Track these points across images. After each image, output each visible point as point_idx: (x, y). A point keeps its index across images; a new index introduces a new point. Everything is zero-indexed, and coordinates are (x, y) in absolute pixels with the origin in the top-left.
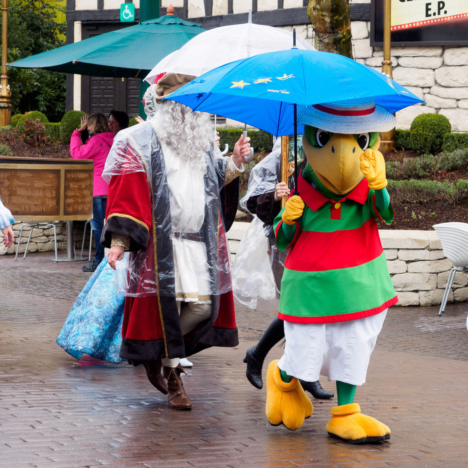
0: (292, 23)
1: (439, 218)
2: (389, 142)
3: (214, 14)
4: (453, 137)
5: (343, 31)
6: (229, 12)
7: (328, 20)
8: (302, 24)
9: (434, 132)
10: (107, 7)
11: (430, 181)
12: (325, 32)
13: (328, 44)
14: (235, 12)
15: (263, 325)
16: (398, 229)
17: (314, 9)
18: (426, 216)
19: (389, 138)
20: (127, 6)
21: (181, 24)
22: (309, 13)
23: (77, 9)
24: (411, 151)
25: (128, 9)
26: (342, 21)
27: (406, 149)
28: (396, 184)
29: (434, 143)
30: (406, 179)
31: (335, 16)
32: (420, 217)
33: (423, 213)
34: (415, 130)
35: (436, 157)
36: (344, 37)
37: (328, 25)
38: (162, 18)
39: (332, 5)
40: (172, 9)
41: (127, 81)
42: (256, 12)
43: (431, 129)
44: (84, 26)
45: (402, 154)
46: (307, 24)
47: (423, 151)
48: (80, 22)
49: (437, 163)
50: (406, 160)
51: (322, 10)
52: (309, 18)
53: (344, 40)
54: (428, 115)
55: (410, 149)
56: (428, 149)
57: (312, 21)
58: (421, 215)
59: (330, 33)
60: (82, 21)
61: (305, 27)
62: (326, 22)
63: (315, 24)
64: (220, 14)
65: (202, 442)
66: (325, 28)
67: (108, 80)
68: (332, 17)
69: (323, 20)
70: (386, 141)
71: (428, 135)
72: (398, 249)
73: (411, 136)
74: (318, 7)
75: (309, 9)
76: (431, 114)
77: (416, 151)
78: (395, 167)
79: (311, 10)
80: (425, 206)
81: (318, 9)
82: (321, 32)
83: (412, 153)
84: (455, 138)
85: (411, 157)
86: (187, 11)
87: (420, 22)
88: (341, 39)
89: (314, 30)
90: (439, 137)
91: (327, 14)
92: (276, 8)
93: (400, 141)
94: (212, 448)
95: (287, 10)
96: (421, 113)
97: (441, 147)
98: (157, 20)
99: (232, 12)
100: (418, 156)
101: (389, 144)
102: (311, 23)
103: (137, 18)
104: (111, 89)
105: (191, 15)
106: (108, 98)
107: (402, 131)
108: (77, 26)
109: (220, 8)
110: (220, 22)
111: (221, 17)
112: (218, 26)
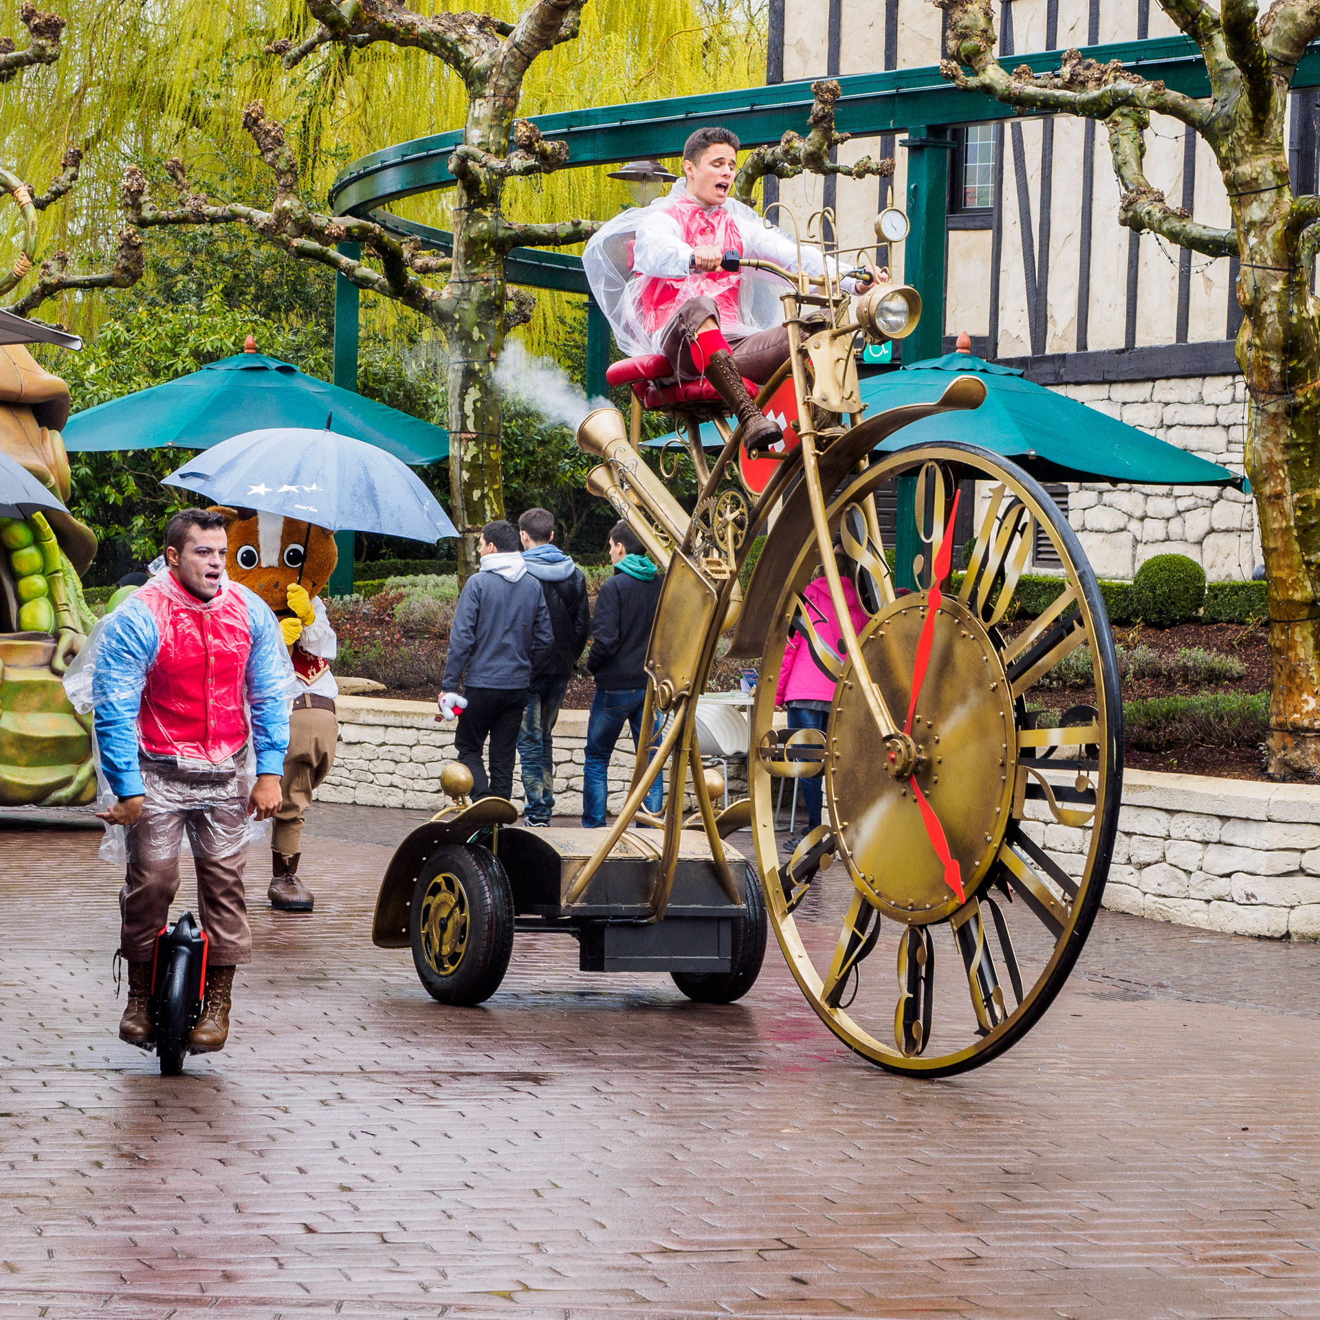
0: (1204, 372)
5: (1305, 390)
6: (1078, 349)
7: (1275, 367)
8: (1225, 374)
12: (1271, 391)
13: (1275, 414)
14: (1091, 348)
15: (1133, 970)
17: (1250, 345)
21: (984, 371)
22: (1238, 354)
26: (1304, 370)
31: (1291, 360)
36: (1308, 402)
37: (1275, 378)
38: (945, 358)
39: (1285, 339)
40: (967, 341)
42: (1133, 348)
46: (1234, 374)
51: (1265, 348)
52: (1239, 362)
53: (1308, 407)
57: (1244, 368)
59: (1280, 394)
61: (1229, 379)
62: (1272, 372)
63: (1250, 375)
64: (1061, 352)
65: (1007, 1200)
66: (1270, 384)
68: (1284, 363)
69: (1267, 367)
74: (1257, 341)
75: (1238, 345)
79: (1242, 347)
81: (1256, 346)
82: (1262, 392)
86: (996, 344)
88: (1302, 405)
89: (1248, 387)
91: (1275, 357)
92: (1174, 341)
94: (1026, 1212)
95: (1195, 347)
98: (937, 362)
99: (1086, 348)
102: (1242, 373)
103: (896, 356)
105: (1002, 354)
109: (1061, 340)
110: (1060, 368)
111: (1063, 357)
112: (1057, 374)
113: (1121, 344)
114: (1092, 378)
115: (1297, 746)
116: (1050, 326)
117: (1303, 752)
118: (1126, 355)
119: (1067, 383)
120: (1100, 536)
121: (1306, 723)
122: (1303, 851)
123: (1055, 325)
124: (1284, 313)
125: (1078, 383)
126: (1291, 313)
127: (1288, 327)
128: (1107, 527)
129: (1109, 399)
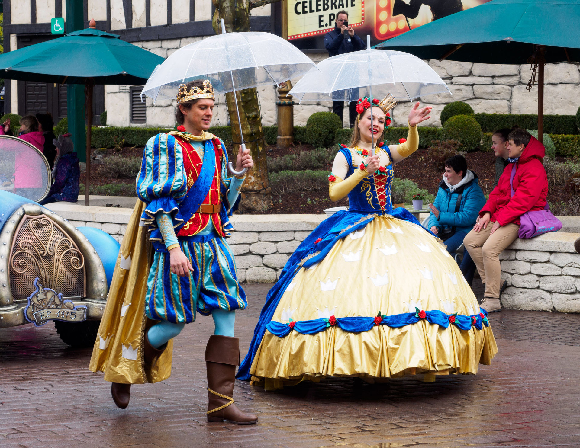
1: (331, 203)
2: (288, 137)
3: (133, 27)
4: (343, 133)
6: (147, 25)
9: (327, 128)
10: (39, 21)
11: (323, 171)
14: (153, 25)
16: (296, 213)
17: (219, 21)
18: (320, 202)
19: (288, 134)
20: (57, 21)
22: (214, 26)
23: (12, 23)
24: (307, 145)
25: (58, 23)
27: (303, 143)
28: (293, 175)
29: (327, 138)
30: (303, 169)
31: (237, 28)
32: (315, 203)
33: (317, 199)
34: (310, 127)
35: (329, 150)
38: (84, 30)
39: (234, 18)
40: (94, 22)
41: (58, 87)
42: (171, 24)
43: (324, 125)
44: (18, 38)
45: (299, 148)
47: (318, 144)
48: (15, 35)
49: (329, 155)
50: (302, 153)
52: (214, 29)
54: (322, 114)
55: (307, 143)
56: (322, 143)
58: (315, 201)
60: (17, 34)
64: (139, 27)
67: (42, 86)
68: (234, 29)
70: (286, 137)
71: (322, 131)
72: (295, 231)
73: (307, 132)
75: (214, 22)
76: (324, 113)
77: (311, 145)
78: (293, 159)
80: (319, 193)
83: (308, 147)
84: (345, 133)
85: (308, 150)
86: (110, 24)
87: (314, 32)
90: (332, 132)
91: (230, 26)
92: (188, 21)
93: (298, 137)
95: (198, 23)
96: (316, 112)
97: (333, 142)
98: (81, 32)
99: (150, 25)
100: (312, 149)
101: (288, 139)
103: (65, 30)
104: (44, 94)
105: (114, 28)
106: (42, 102)
107: (300, 128)
108: (13, 39)
109: (139, 21)
110: (139, 34)
111: (140, 30)
112: (138, 37)
113: (165, 22)
114: (153, 38)
115: (247, 198)
116: (134, 15)
117: (250, 201)
118: (168, 27)
119: (142, 41)
120: (160, 109)
121: (251, 187)
122: (250, 244)
123: (136, 15)
124: (233, 7)
125: (147, 41)
126: (236, 7)
127: (235, 13)
128: (163, 104)
129: (161, 47)
